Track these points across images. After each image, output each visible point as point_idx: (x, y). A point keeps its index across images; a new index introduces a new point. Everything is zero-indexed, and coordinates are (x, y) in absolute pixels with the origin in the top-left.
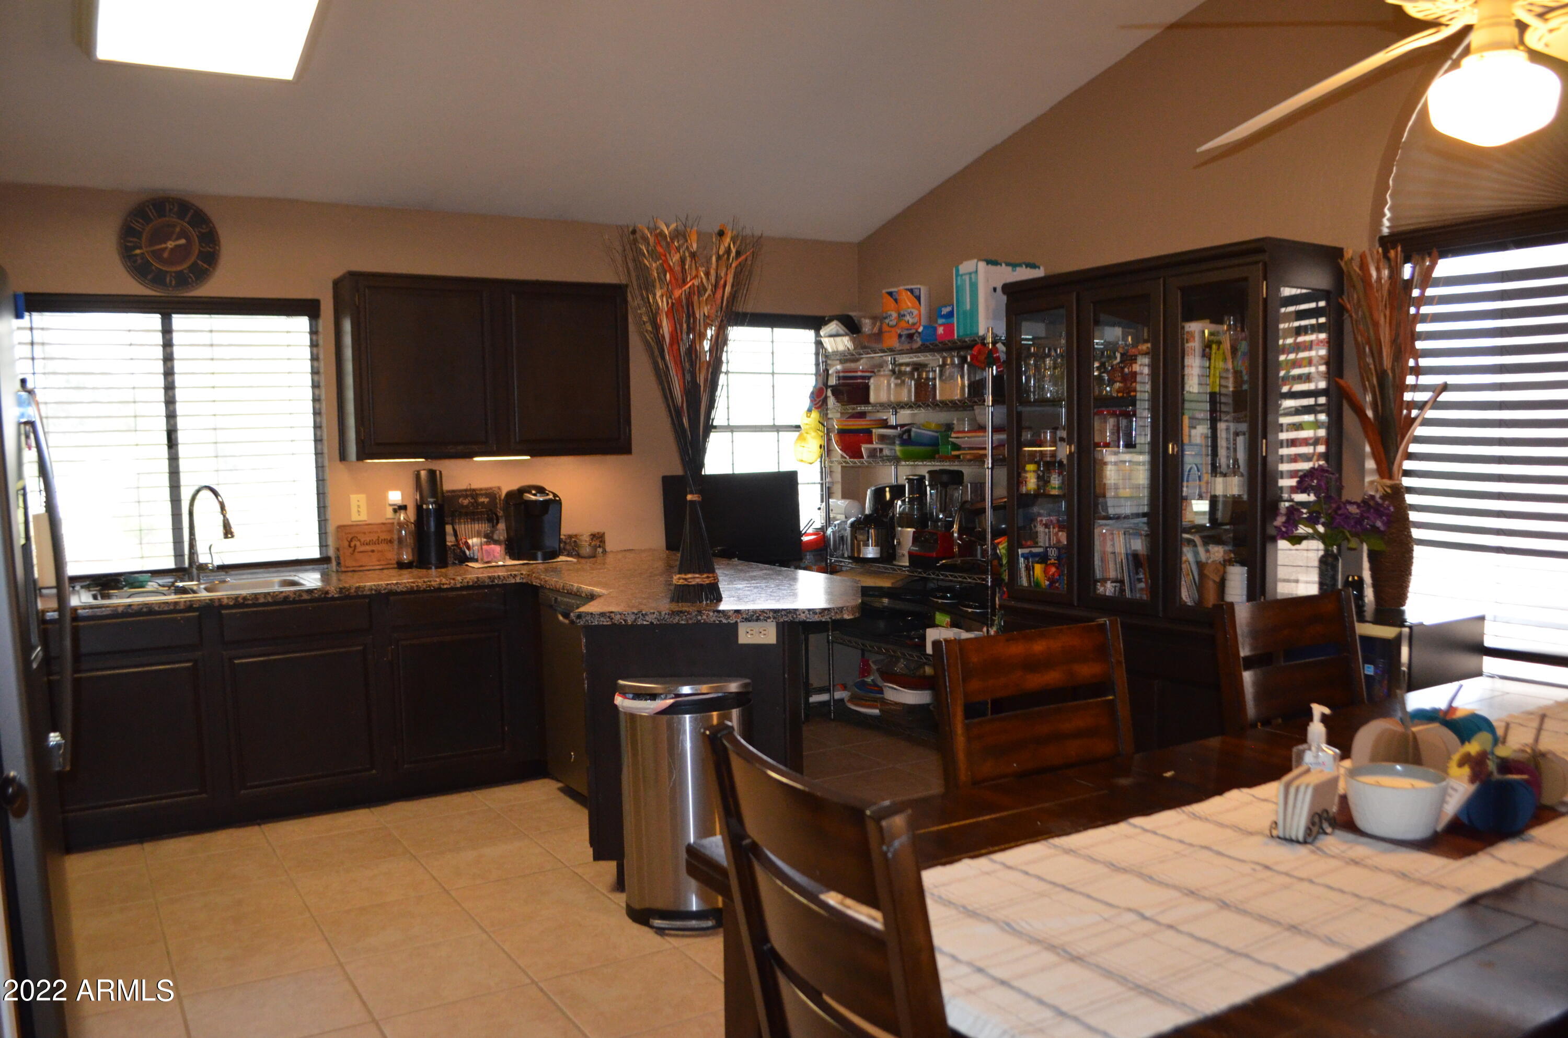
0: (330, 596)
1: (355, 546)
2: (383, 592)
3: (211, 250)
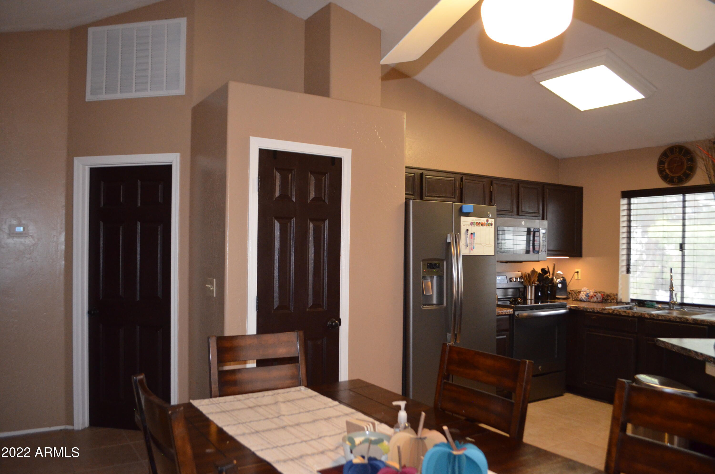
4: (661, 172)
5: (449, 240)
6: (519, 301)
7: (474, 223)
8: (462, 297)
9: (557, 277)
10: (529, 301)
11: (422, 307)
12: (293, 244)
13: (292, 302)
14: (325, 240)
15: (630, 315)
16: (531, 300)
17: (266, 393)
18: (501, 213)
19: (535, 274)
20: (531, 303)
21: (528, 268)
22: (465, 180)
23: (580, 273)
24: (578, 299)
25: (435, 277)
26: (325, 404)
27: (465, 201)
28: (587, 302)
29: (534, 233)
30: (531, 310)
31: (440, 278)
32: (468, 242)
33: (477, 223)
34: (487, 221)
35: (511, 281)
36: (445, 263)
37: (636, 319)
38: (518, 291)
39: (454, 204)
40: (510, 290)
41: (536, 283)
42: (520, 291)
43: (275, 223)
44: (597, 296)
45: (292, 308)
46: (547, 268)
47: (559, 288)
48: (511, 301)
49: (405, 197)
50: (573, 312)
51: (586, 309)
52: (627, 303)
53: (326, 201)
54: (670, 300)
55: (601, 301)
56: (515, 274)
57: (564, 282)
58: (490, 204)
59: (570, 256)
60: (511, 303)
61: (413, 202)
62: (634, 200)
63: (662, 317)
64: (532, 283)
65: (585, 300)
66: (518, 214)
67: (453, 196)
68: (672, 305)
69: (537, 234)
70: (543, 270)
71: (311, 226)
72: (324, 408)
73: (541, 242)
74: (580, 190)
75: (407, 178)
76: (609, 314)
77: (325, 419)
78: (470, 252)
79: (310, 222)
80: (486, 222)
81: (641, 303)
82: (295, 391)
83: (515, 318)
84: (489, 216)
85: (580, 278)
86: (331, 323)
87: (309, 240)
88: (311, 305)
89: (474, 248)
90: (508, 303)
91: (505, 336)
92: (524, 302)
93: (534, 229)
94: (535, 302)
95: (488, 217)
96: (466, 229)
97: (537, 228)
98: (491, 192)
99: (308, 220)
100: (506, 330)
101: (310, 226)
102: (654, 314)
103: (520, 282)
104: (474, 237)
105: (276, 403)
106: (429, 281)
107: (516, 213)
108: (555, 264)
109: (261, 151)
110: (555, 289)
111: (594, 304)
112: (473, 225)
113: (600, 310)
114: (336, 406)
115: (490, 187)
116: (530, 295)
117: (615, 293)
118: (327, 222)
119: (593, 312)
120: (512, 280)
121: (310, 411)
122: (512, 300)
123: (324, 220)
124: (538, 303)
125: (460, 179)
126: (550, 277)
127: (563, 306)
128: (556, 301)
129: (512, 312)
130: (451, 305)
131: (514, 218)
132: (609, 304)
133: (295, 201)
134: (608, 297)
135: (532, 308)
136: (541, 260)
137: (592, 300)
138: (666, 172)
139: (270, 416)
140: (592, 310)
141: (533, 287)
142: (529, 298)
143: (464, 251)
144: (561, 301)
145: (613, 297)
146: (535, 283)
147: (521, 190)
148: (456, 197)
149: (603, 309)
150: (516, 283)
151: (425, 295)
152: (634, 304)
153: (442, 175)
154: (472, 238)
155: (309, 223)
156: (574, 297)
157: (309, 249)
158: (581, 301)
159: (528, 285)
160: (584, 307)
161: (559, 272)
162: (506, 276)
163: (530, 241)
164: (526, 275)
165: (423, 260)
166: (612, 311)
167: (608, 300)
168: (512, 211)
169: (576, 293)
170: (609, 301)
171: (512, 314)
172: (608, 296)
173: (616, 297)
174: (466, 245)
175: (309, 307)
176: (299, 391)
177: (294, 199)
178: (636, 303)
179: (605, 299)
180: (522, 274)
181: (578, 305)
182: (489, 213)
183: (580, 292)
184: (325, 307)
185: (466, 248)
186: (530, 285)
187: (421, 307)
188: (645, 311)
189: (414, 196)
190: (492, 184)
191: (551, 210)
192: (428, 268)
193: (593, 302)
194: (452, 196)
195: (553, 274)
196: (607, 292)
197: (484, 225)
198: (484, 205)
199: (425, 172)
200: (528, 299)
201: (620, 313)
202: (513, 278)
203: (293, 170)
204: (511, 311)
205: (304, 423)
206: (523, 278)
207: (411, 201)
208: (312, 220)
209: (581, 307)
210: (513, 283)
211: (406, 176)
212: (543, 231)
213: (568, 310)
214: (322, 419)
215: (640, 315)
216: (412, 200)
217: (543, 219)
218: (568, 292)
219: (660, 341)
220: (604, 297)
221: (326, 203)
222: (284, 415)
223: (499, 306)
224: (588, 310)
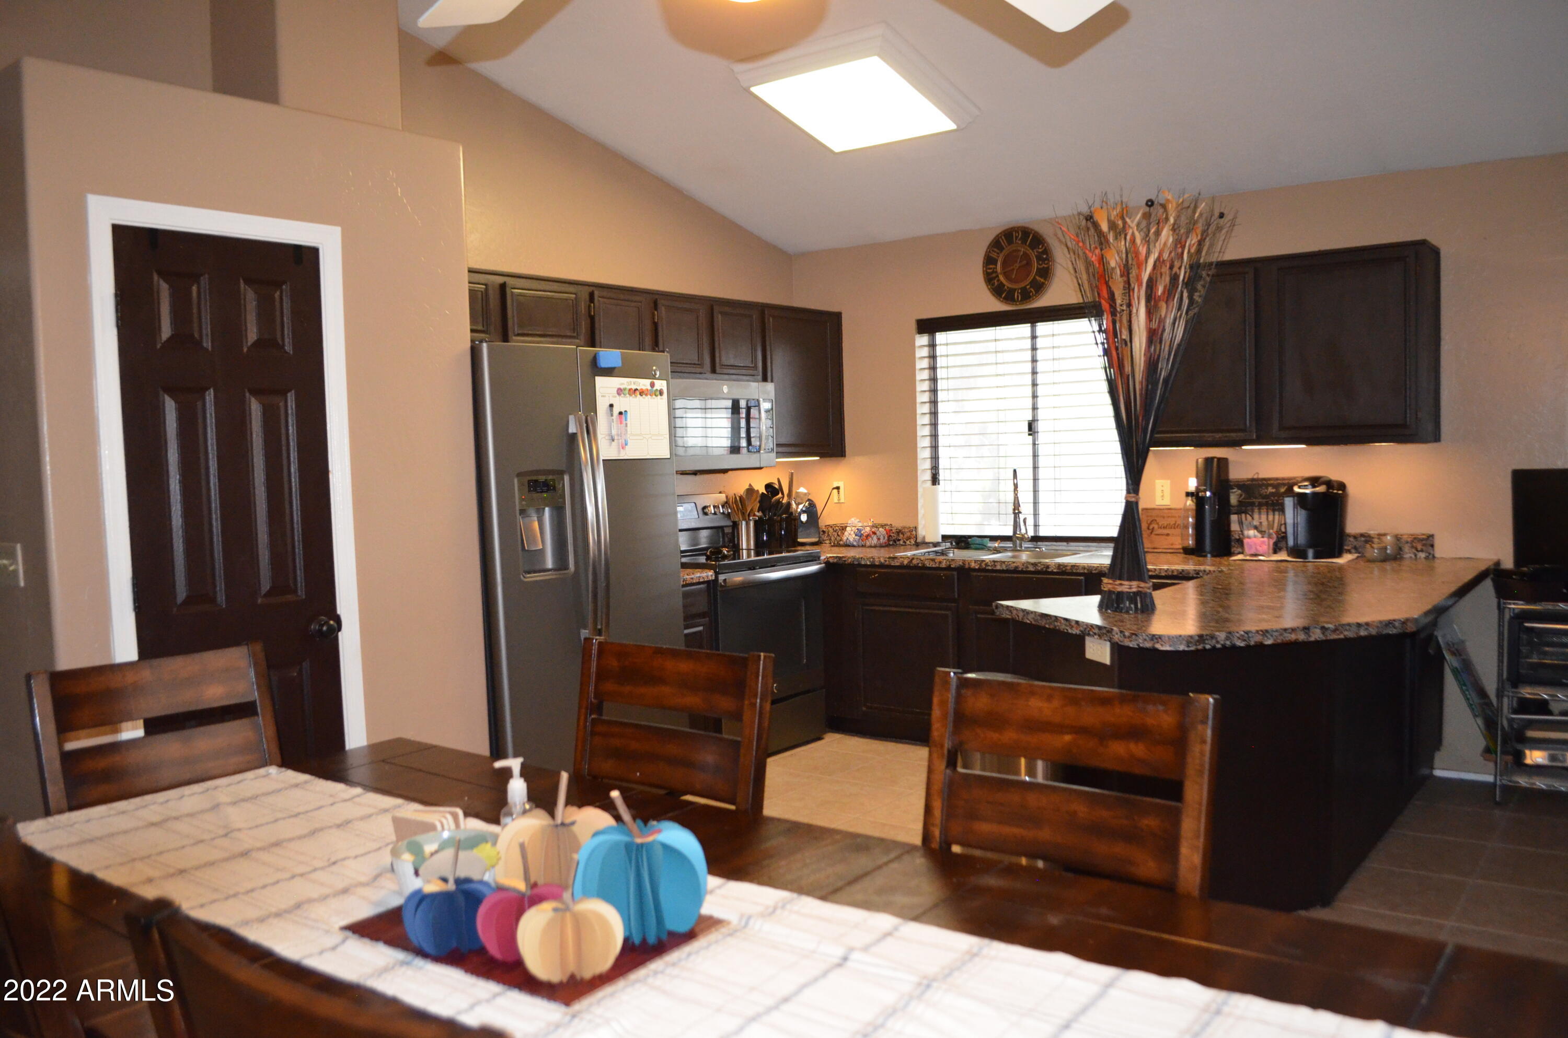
0: (1050, 570)
1: (1153, 528)
2: (1094, 572)
3: (1046, 266)
4: (990, 278)
5: (572, 429)
6: (726, 552)
7: (625, 389)
8: (609, 553)
9: (799, 500)
10: (745, 552)
11: (522, 576)
12: (212, 449)
13: (221, 585)
14: (291, 438)
15: (943, 565)
16: (748, 550)
17: (187, 790)
18: (679, 369)
19: (755, 496)
20: (749, 556)
21: (739, 485)
22: (600, 299)
23: (841, 490)
24: (841, 543)
25: (547, 509)
26: (331, 796)
27: (601, 342)
28: (859, 546)
29: (748, 409)
30: (750, 569)
31: (559, 511)
32: (614, 432)
33: (630, 390)
34: (652, 385)
35: (706, 514)
36: (566, 478)
37: (955, 573)
38: (721, 535)
39: (580, 350)
40: (704, 534)
41: (757, 514)
42: (724, 534)
43: (164, 403)
44: (878, 533)
45: (221, 598)
46: (777, 483)
47: (802, 522)
48: (708, 553)
49: (471, 336)
50: (834, 569)
51: (857, 561)
52: (936, 545)
53: (286, 348)
54: (1015, 532)
55: (885, 543)
56: (714, 499)
57: (811, 510)
58: (654, 350)
59: (822, 455)
60: (708, 558)
61: (489, 348)
62: (940, 337)
63: (1001, 566)
64: (749, 516)
65: (855, 543)
66: (714, 371)
67: (575, 334)
68: (1018, 541)
69: (754, 412)
70: (769, 486)
71: (255, 408)
72: (332, 805)
73: (763, 428)
74: (836, 318)
75: (472, 293)
76: (902, 567)
77: (339, 826)
78: (619, 452)
79: (251, 397)
80: (649, 388)
81: (962, 542)
82: (256, 778)
83: (719, 589)
84: (656, 374)
85: (842, 501)
86: (317, 627)
87: (252, 440)
88: (268, 588)
89: (626, 444)
90: (702, 559)
91: (701, 628)
92: (734, 554)
93: (747, 401)
94: (757, 554)
95: (654, 377)
96: (608, 404)
97: (754, 400)
98: (655, 325)
99: (247, 394)
100: (703, 615)
101: (252, 407)
102: (988, 561)
103: (723, 513)
104: (626, 420)
105: (216, 807)
106: (534, 521)
107: (709, 369)
108: (792, 474)
109: (121, 233)
110: (795, 526)
111: (873, 549)
112: (622, 395)
113: (886, 561)
114: (358, 796)
115: (653, 315)
116: (746, 539)
117: (912, 526)
118: (291, 397)
119: (873, 566)
120: (706, 510)
121: (299, 814)
122: (711, 552)
123: (284, 393)
124: (764, 555)
125: (587, 297)
126: (785, 501)
127: (813, 559)
128: (799, 548)
129: (712, 576)
130: (586, 570)
131: (707, 379)
132: (902, 547)
133: (210, 349)
134: (898, 535)
135: (752, 566)
136: (765, 465)
137: (868, 544)
138: (998, 280)
139: (206, 836)
140: (870, 561)
141: (752, 524)
142: (744, 546)
143: (607, 451)
144: (808, 548)
145: (909, 534)
146: (754, 515)
147: (719, 318)
148: (582, 337)
149: (890, 558)
150: (715, 516)
151: (528, 550)
152: (948, 545)
153: (547, 288)
154: (621, 423)
155: (250, 399)
156: (833, 538)
157: (253, 459)
158: (848, 545)
159: (741, 518)
160: (854, 558)
161: (802, 490)
162: (695, 503)
163: (739, 428)
164: (736, 498)
165: (518, 475)
166: (909, 560)
167: (899, 540)
168: (701, 365)
169: (836, 530)
170: (901, 542)
171: (713, 580)
172: (899, 532)
173: (914, 532)
174: (610, 438)
175: (262, 595)
176: (264, 776)
177: (207, 344)
178: (952, 544)
179: (894, 538)
180: (727, 497)
181: (843, 553)
182: (654, 368)
183: (844, 529)
184: (302, 591)
185: (610, 445)
186: (744, 519)
187: (520, 578)
188: (969, 557)
189: (487, 334)
190: (656, 305)
191: (780, 360)
192: (529, 491)
193: (871, 547)
194: (573, 334)
195: (790, 495)
196: (896, 525)
197: (646, 395)
198: (643, 350)
199: (510, 281)
200: (742, 549)
201: (924, 564)
202: (710, 506)
203: (202, 275)
204: (709, 574)
205: (291, 840)
206: (729, 505)
207: (485, 345)
208: (255, 392)
209: (849, 558)
210: (710, 516)
211: (469, 290)
212: (765, 406)
213: (823, 565)
214: (330, 827)
215: (961, 563)
216: (486, 342)
217: (765, 379)
218: (821, 530)
219: (1002, 605)
220: (891, 536)
221: (287, 353)
222: (239, 830)
223: (684, 566)
224: (863, 563)
